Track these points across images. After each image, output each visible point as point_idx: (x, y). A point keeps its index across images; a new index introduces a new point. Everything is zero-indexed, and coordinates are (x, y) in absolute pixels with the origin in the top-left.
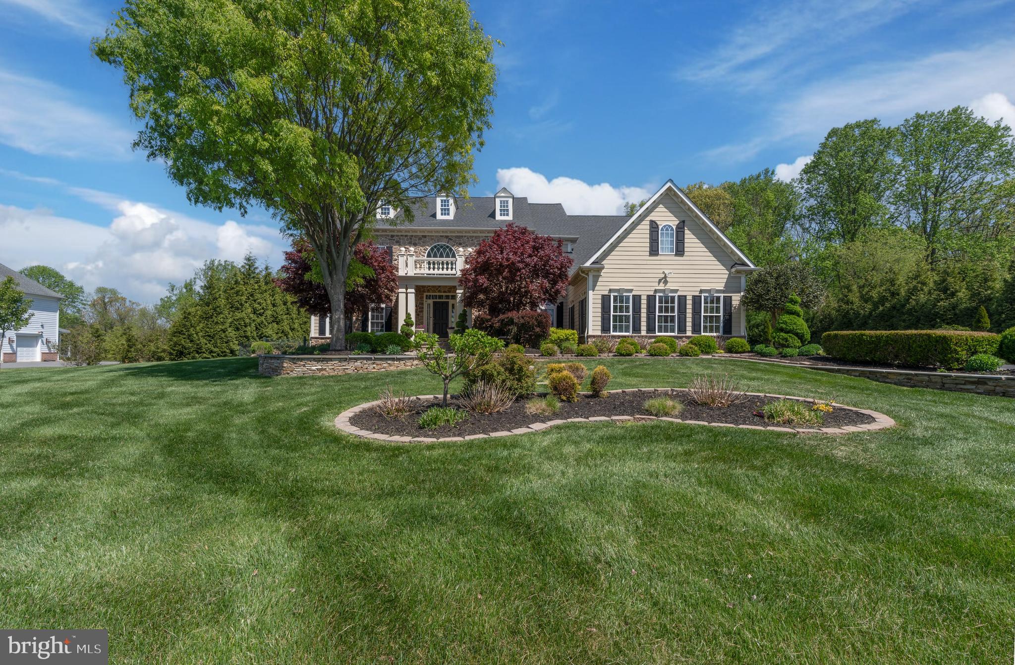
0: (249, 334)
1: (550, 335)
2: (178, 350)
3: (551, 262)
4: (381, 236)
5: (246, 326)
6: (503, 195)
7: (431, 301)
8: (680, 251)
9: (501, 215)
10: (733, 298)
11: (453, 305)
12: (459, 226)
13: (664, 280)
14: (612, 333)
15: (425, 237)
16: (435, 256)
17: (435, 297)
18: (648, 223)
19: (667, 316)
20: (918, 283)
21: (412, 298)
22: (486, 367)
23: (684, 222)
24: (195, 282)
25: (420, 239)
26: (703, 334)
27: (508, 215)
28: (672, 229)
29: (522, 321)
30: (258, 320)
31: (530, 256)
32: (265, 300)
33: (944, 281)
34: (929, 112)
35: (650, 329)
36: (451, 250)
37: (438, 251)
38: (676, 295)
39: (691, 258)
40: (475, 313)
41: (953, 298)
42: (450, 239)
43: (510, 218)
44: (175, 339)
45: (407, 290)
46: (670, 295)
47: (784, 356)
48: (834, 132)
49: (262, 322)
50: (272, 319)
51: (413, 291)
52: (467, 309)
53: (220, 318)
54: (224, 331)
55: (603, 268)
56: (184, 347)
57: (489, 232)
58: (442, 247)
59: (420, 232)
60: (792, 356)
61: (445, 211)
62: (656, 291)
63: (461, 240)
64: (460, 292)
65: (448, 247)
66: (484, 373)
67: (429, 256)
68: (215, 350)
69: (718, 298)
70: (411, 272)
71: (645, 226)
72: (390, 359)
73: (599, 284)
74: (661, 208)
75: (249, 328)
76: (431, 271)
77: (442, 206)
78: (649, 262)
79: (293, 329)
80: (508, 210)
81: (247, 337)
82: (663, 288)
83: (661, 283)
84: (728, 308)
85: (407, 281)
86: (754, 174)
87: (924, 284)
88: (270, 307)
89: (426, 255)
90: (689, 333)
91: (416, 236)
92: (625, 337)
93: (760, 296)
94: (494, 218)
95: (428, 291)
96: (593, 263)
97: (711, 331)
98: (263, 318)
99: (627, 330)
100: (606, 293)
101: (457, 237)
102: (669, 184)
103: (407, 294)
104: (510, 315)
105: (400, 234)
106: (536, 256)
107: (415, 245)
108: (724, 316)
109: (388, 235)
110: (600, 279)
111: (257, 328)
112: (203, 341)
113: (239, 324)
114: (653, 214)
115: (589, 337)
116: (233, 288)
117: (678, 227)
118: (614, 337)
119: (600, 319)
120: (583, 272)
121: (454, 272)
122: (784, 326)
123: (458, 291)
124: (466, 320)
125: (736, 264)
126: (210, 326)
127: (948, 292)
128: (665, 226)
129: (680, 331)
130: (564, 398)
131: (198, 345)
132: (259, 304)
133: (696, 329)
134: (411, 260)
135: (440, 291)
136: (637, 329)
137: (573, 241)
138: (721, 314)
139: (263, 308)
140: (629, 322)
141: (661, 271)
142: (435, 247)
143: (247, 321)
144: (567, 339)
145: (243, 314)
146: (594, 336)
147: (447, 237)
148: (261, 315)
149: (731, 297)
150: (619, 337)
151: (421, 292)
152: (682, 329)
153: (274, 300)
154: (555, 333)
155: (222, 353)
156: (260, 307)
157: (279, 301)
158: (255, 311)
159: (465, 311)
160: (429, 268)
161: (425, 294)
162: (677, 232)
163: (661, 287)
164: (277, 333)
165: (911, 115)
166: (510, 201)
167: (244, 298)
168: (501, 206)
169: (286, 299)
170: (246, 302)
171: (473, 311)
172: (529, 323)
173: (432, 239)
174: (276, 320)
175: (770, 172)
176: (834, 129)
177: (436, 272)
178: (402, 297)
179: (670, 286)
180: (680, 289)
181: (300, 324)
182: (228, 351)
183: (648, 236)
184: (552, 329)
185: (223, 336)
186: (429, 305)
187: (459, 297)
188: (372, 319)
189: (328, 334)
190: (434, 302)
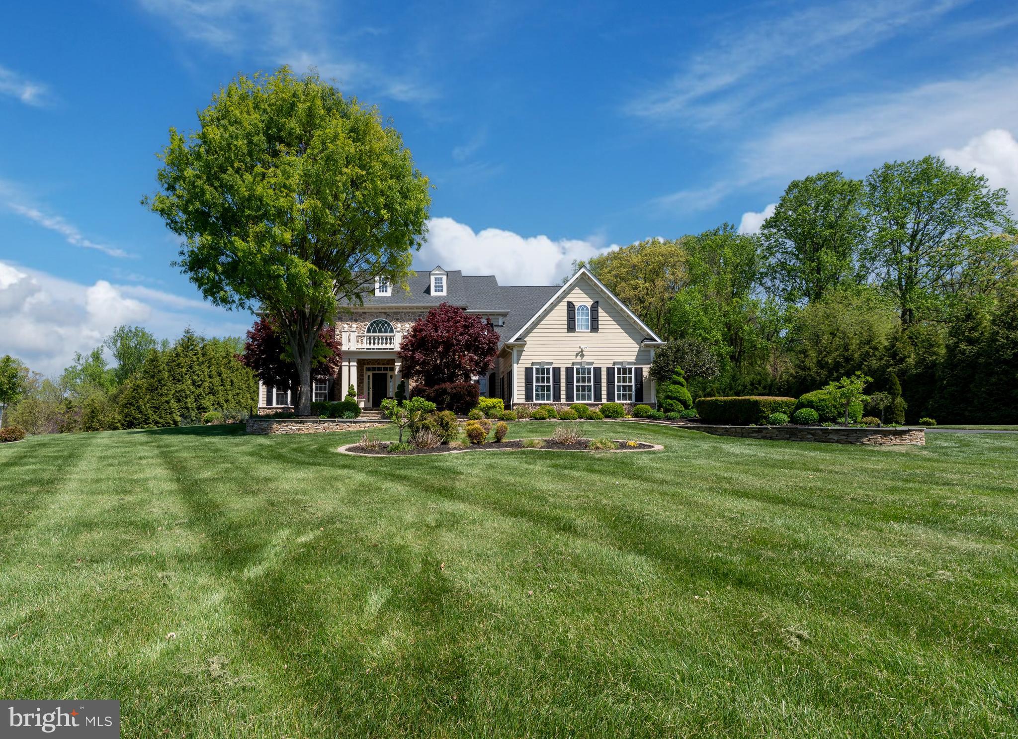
0: (189, 405)
1: (479, 403)
2: (129, 421)
3: (480, 339)
5: (186, 398)
6: (437, 272)
7: (370, 373)
8: (595, 328)
9: (436, 291)
10: (644, 369)
11: (391, 376)
12: (396, 303)
13: (581, 354)
14: (535, 402)
15: (365, 313)
16: (374, 331)
17: (374, 369)
18: (566, 303)
19: (584, 386)
20: (870, 348)
21: (354, 371)
22: (425, 422)
23: (597, 302)
24: (102, 350)
25: (360, 315)
26: (617, 401)
27: (442, 291)
28: (587, 309)
29: (454, 391)
30: (197, 392)
31: (462, 334)
32: (203, 372)
33: (893, 346)
34: (899, 162)
35: (569, 397)
36: (389, 325)
37: (377, 326)
38: (592, 367)
39: (605, 334)
40: (412, 384)
41: (902, 364)
42: (388, 315)
43: (444, 293)
44: (126, 410)
45: (349, 363)
46: (586, 367)
47: (669, 419)
48: (794, 185)
49: (201, 394)
50: (209, 390)
51: (355, 364)
52: (405, 380)
53: (164, 390)
54: (168, 402)
55: (526, 344)
56: (134, 418)
57: (424, 308)
58: (380, 322)
59: (361, 309)
60: (674, 418)
61: (383, 289)
62: (573, 364)
63: (399, 316)
64: (398, 365)
65: (386, 322)
66: (423, 425)
67: (369, 331)
68: (160, 420)
69: (630, 370)
70: (354, 346)
71: (563, 306)
72: (349, 422)
73: (522, 358)
74: (577, 290)
75: (189, 400)
76: (372, 346)
77: (380, 283)
78: (566, 338)
79: (227, 401)
80: (442, 287)
81: (187, 408)
82: (580, 361)
83: (578, 357)
84: (639, 378)
85: (350, 355)
86: (711, 229)
87: (876, 349)
88: (207, 379)
89: (366, 330)
90: (604, 401)
91: (356, 313)
92: (545, 404)
93: (662, 368)
94: (430, 294)
95: (368, 364)
96: (517, 339)
97: (625, 399)
98: (201, 390)
99: (549, 399)
100: (529, 366)
101: (395, 313)
102: (583, 270)
103: (349, 367)
104: (443, 386)
105: (342, 311)
106: (467, 334)
107: (356, 321)
108: (636, 385)
110: (524, 353)
111: (196, 400)
112: (150, 412)
113: (181, 396)
114: (569, 296)
115: (514, 405)
116: (174, 361)
117: (592, 307)
118: (535, 404)
119: (524, 389)
120: (508, 347)
121: (392, 346)
122: (670, 394)
123: (396, 364)
124: (404, 391)
125: (646, 339)
126: (155, 398)
127: (898, 358)
128: (580, 306)
129: (595, 399)
130: (476, 441)
131: (146, 415)
132: (198, 375)
133: (610, 397)
134: (353, 336)
135: (379, 364)
136: (557, 397)
137: (504, 315)
138: (633, 383)
139: (201, 380)
140: (550, 391)
141: (578, 346)
142: (375, 322)
143: (188, 392)
144: (494, 407)
145: (184, 386)
146: (518, 404)
147: (385, 313)
148: (199, 386)
149: (641, 368)
150: (540, 405)
151: (361, 364)
152: (598, 397)
153: (210, 371)
154: (485, 401)
155: (166, 423)
156: (199, 379)
157: (214, 373)
158: (194, 383)
159: (403, 382)
160: (370, 343)
161: (365, 366)
162: (592, 311)
163: (579, 360)
164: (213, 405)
165: (879, 165)
166: (445, 278)
167: (184, 370)
168: (436, 283)
169: (221, 371)
170: (186, 374)
171: (410, 382)
172: (460, 392)
174: (212, 392)
175: (730, 227)
176: (794, 181)
177: (376, 346)
178: (345, 370)
179: (586, 359)
180: (595, 361)
181: (234, 396)
182: (171, 422)
183: (566, 315)
184: (481, 398)
185: (167, 407)
186: (369, 376)
187: (397, 369)
188: (316, 390)
189: (274, 405)
190: (373, 374)
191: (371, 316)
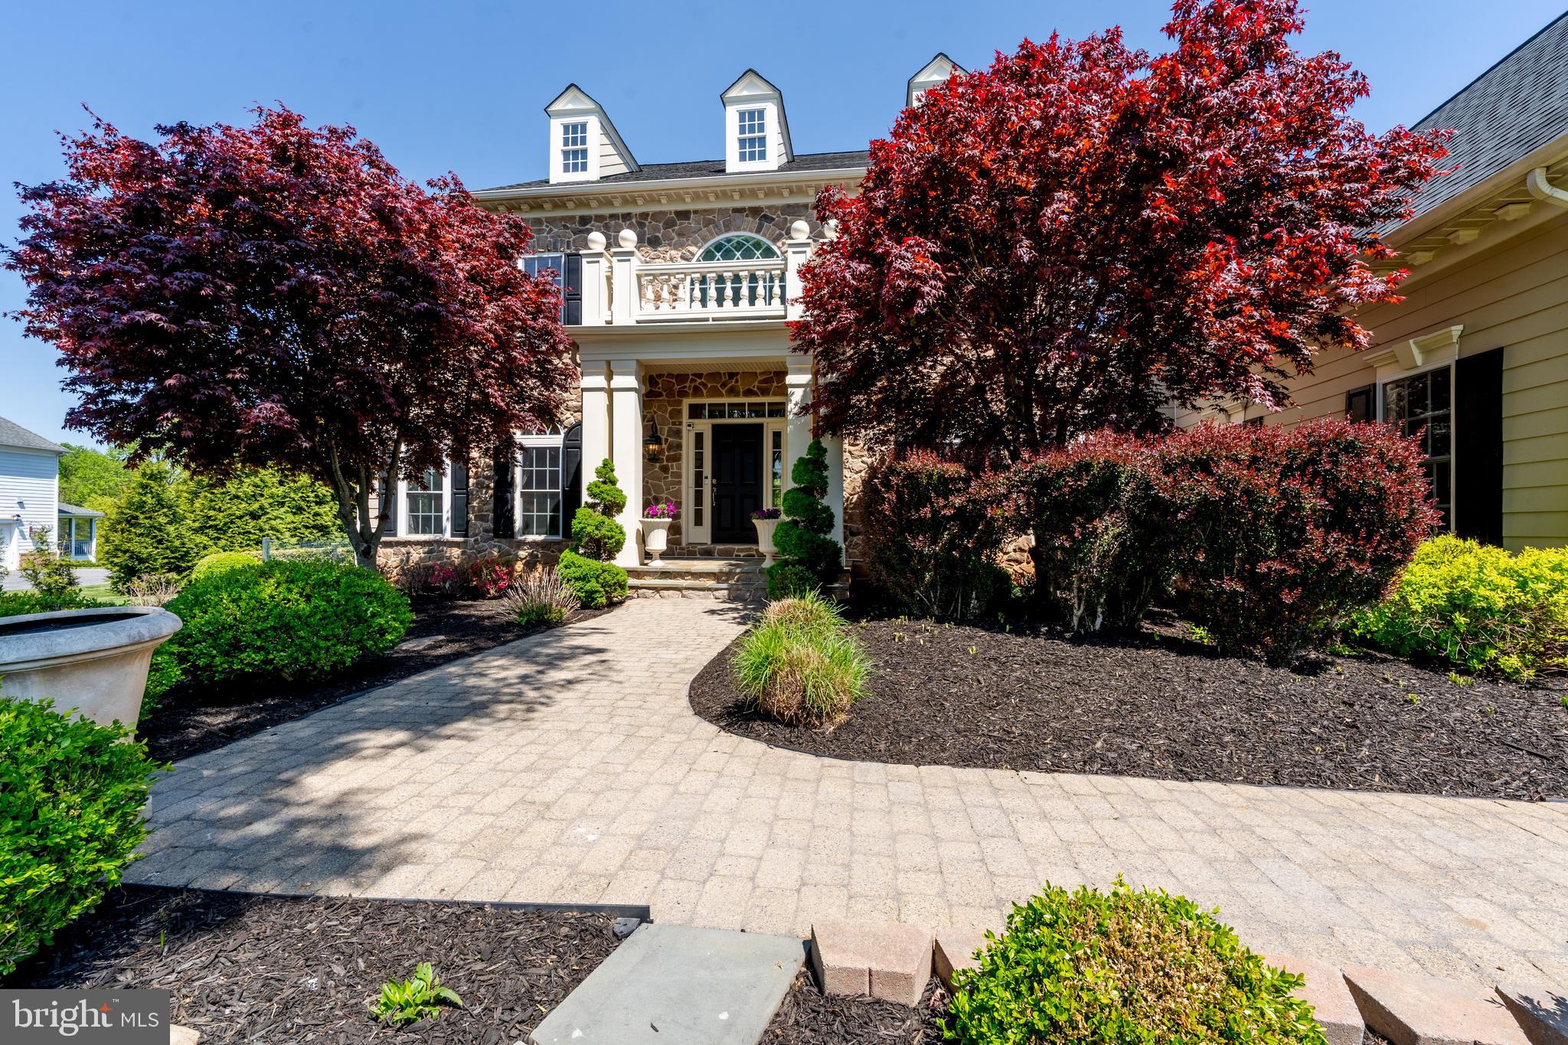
4: (551, 221)
7: (705, 425)
11: (777, 436)
12: (793, 173)
15: (684, 215)
17: (716, 411)
21: (629, 407)
25: (669, 224)
37: (728, 258)
42: (766, 218)
45: (609, 378)
51: (631, 381)
52: (827, 441)
58: (739, 244)
59: (670, 199)
61: (753, 147)
64: (799, 382)
70: (629, 312)
77: (742, 130)
85: (612, 346)
91: (656, 216)
95: (697, 392)
101: (787, 210)
103: (610, 392)
105: (606, 211)
107: (653, 244)
109: (572, 219)
121: (775, 307)
123: (790, 379)
124: (822, 485)
134: (626, 273)
135: (733, 392)
142: (719, 244)
147: (755, 211)
151: (672, 393)
159: (817, 449)
161: (687, 402)
173: (708, 222)
178: (594, 406)
186: (699, 437)
187: (797, 396)
188: (527, 484)
189: (403, 532)
190: (715, 427)
191: (708, 223)
